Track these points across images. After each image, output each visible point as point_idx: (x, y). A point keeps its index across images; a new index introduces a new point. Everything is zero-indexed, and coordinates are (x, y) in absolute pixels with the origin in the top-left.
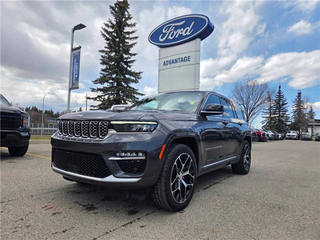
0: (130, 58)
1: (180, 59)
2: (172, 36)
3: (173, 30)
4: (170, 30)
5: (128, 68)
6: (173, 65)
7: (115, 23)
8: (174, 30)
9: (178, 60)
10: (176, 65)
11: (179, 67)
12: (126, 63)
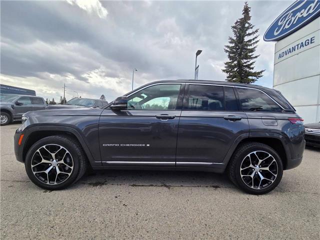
0: (249, 62)
1: (299, 46)
2: (288, 25)
3: (290, 17)
4: (287, 20)
5: (251, 70)
6: (290, 54)
7: (235, 38)
8: (292, 17)
9: (296, 47)
10: (294, 53)
11: (297, 54)
12: (248, 66)
